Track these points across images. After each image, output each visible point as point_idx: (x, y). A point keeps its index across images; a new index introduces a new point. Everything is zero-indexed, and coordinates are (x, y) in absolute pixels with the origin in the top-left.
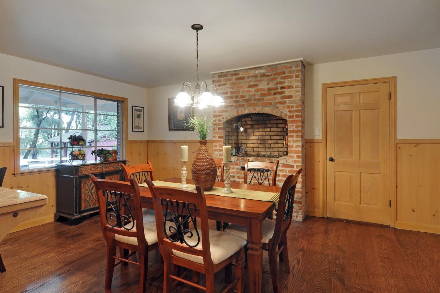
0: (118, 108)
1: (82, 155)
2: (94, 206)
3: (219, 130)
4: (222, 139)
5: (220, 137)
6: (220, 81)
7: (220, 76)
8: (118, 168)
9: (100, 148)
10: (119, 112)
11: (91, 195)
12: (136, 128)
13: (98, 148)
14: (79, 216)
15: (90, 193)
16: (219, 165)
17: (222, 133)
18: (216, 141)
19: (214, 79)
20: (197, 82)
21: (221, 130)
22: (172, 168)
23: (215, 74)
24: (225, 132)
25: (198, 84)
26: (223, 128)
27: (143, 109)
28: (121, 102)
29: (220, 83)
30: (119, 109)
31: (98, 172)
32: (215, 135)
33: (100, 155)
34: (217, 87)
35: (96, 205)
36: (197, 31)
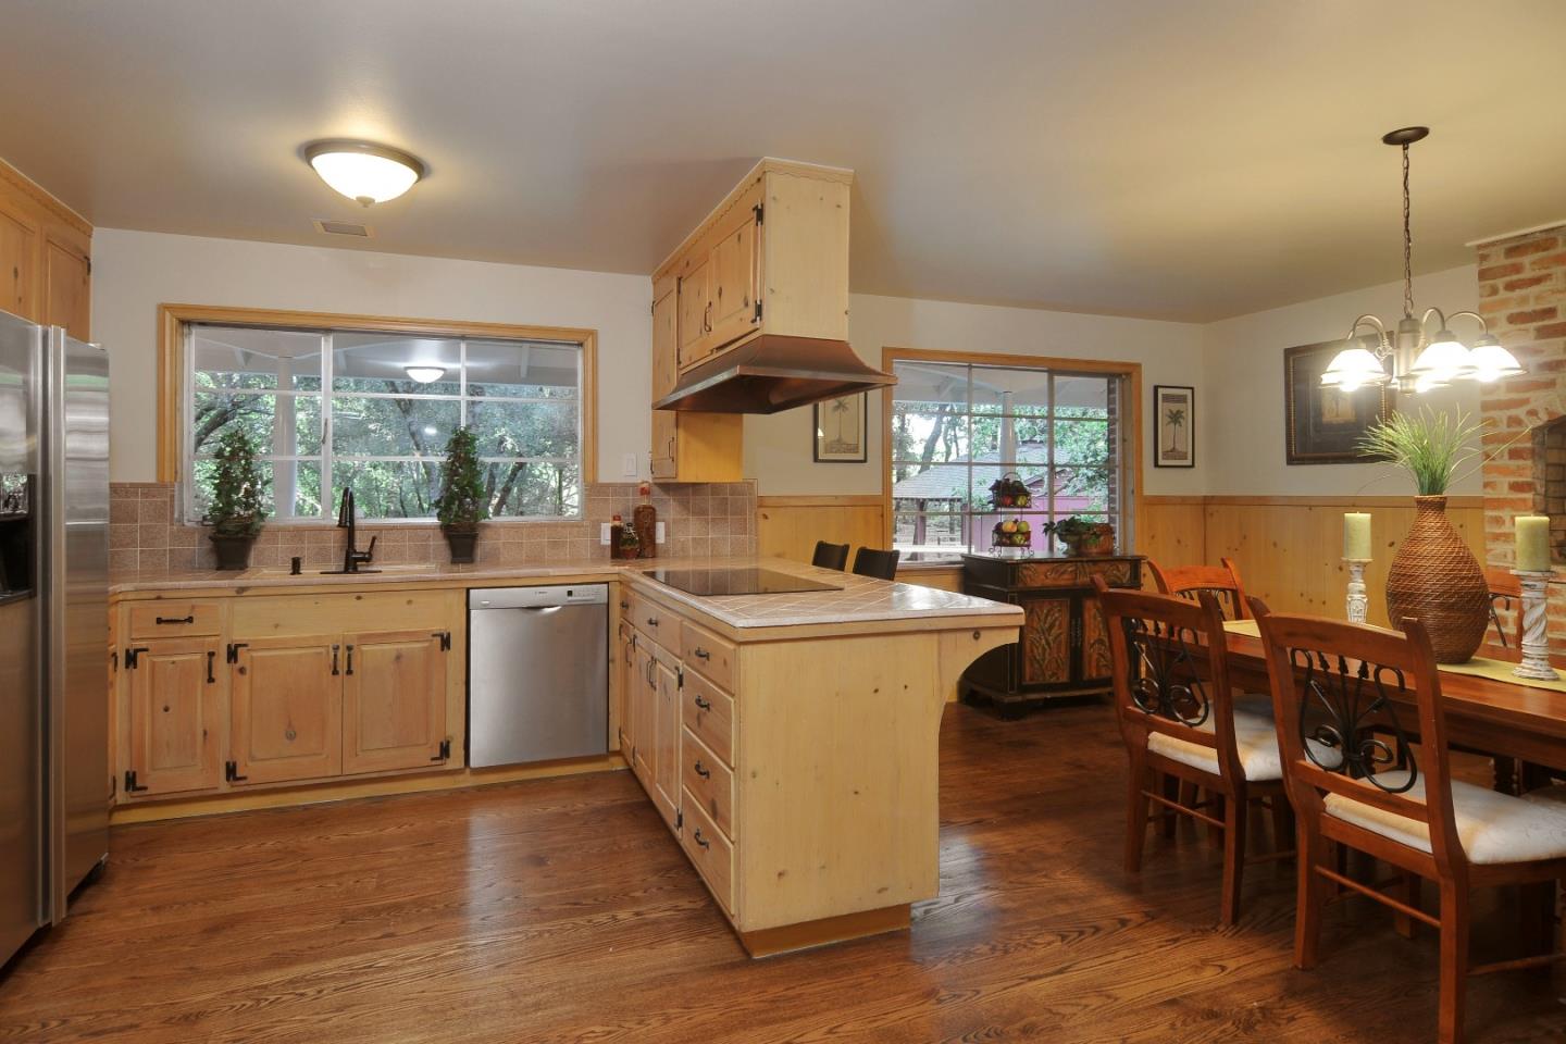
0: (1112, 396)
1: (1023, 534)
2: (1053, 680)
3: (1511, 458)
4: (1529, 496)
5: (1515, 487)
6: (1517, 269)
7: (1511, 252)
8: (1119, 578)
9: (1068, 517)
10: (1115, 409)
11: (1046, 647)
12: (1167, 455)
13: (1057, 519)
14: (1019, 698)
15: (1043, 642)
16: (1507, 592)
17: (1529, 472)
18: (1499, 503)
19: (1486, 265)
20: (1405, 308)
21: (1521, 457)
22: (1302, 595)
23: (1493, 244)
24: (1541, 466)
25: (1409, 316)
26: (1533, 452)
27: (1189, 392)
28: (1119, 376)
29: (1515, 277)
30: (1114, 398)
31: (1062, 583)
32: (1493, 477)
33: (1068, 537)
34: (1503, 294)
35: (1058, 678)
36: (1405, 149)
